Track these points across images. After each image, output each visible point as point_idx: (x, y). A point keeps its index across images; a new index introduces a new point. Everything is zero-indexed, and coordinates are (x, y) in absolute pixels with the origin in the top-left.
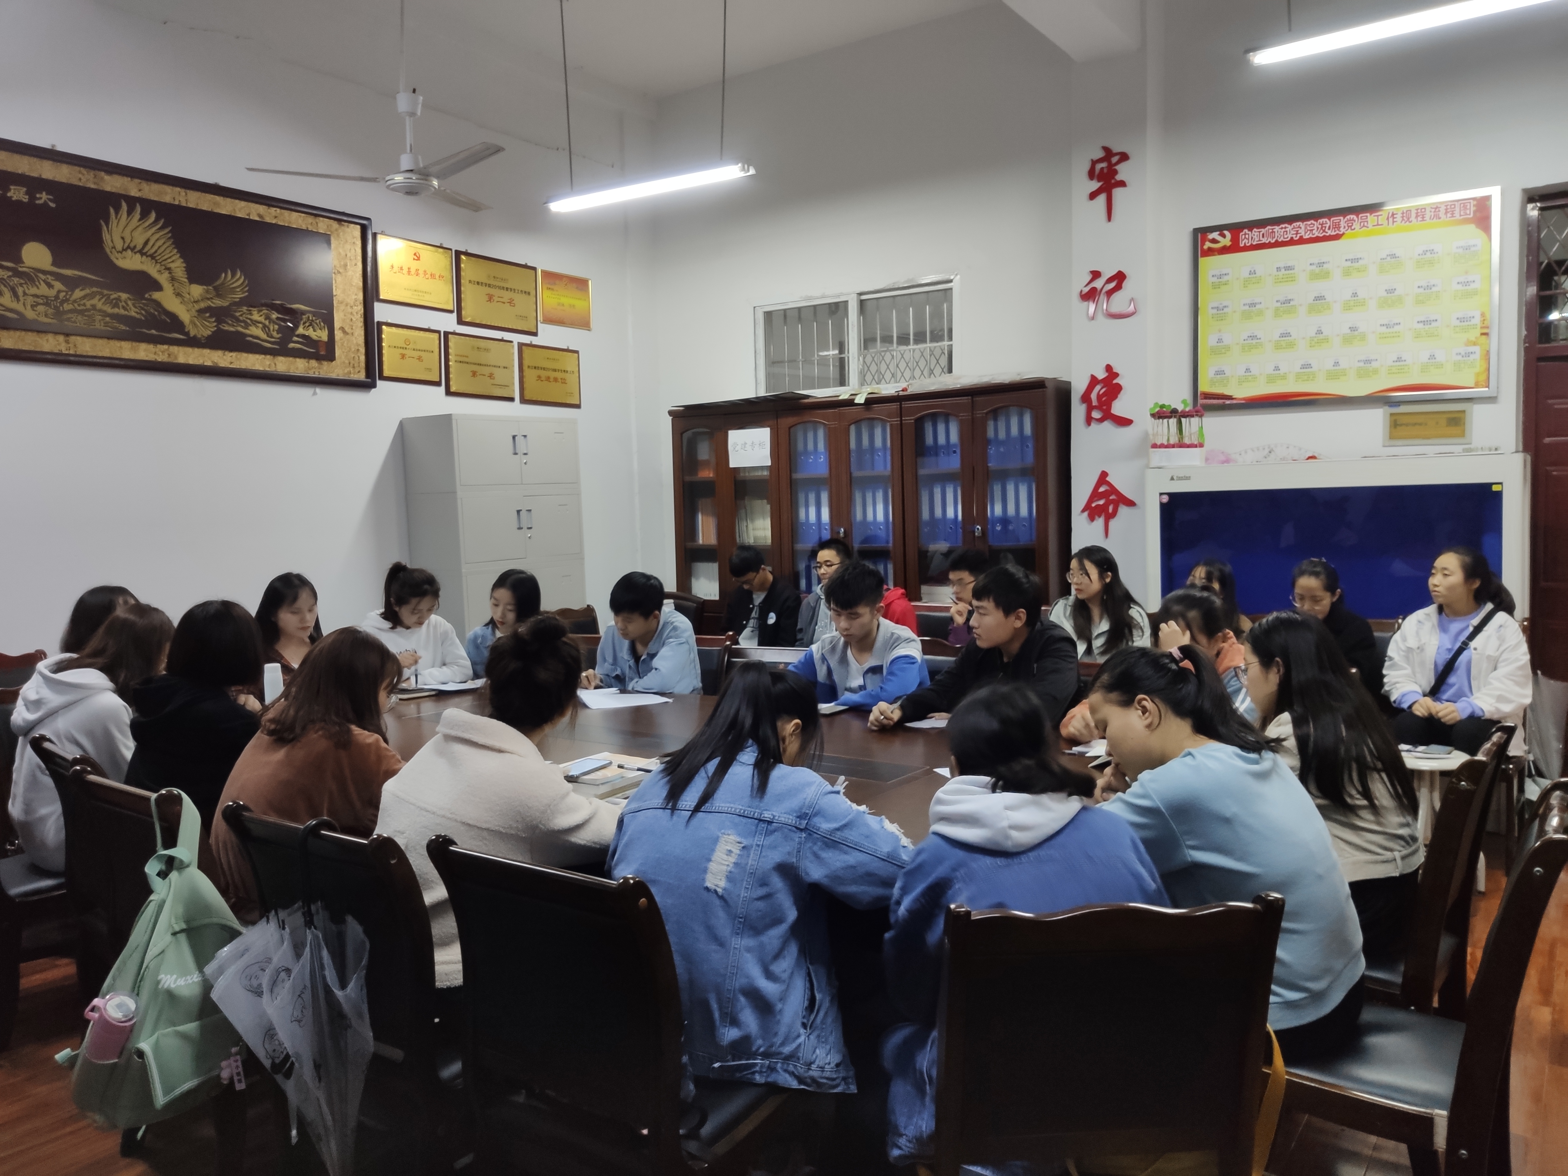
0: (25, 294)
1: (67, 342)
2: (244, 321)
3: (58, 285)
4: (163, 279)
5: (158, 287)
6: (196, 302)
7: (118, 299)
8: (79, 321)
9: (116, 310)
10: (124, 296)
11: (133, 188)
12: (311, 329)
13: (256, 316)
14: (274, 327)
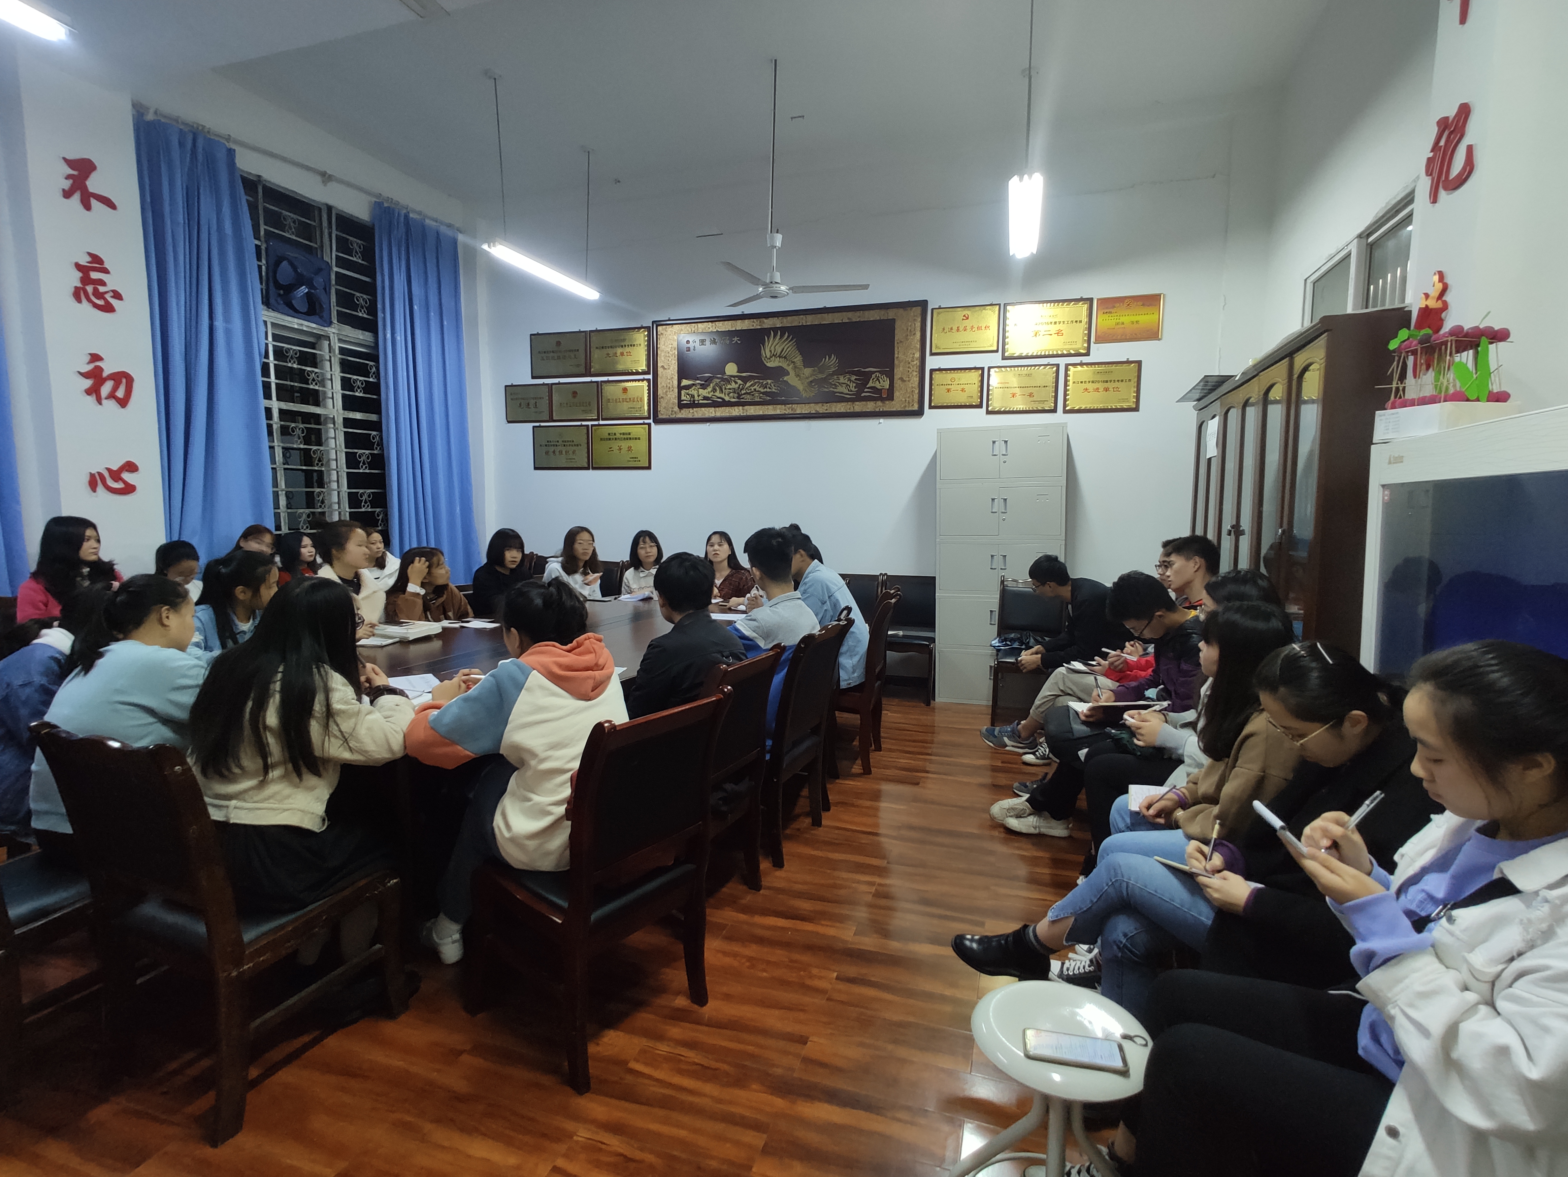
0: (725, 389)
1: (743, 409)
2: (835, 385)
3: (740, 382)
4: (789, 369)
5: (788, 374)
6: (807, 378)
7: (767, 384)
8: (748, 398)
9: (765, 390)
10: (769, 381)
11: (777, 323)
12: (877, 382)
13: (842, 380)
14: (852, 385)
